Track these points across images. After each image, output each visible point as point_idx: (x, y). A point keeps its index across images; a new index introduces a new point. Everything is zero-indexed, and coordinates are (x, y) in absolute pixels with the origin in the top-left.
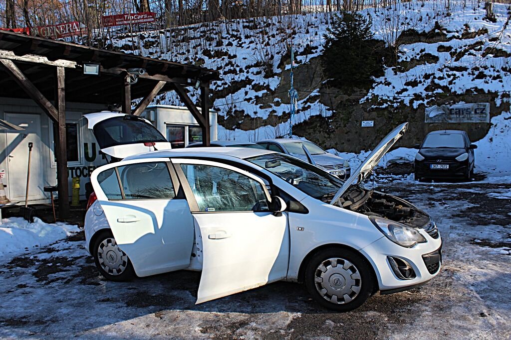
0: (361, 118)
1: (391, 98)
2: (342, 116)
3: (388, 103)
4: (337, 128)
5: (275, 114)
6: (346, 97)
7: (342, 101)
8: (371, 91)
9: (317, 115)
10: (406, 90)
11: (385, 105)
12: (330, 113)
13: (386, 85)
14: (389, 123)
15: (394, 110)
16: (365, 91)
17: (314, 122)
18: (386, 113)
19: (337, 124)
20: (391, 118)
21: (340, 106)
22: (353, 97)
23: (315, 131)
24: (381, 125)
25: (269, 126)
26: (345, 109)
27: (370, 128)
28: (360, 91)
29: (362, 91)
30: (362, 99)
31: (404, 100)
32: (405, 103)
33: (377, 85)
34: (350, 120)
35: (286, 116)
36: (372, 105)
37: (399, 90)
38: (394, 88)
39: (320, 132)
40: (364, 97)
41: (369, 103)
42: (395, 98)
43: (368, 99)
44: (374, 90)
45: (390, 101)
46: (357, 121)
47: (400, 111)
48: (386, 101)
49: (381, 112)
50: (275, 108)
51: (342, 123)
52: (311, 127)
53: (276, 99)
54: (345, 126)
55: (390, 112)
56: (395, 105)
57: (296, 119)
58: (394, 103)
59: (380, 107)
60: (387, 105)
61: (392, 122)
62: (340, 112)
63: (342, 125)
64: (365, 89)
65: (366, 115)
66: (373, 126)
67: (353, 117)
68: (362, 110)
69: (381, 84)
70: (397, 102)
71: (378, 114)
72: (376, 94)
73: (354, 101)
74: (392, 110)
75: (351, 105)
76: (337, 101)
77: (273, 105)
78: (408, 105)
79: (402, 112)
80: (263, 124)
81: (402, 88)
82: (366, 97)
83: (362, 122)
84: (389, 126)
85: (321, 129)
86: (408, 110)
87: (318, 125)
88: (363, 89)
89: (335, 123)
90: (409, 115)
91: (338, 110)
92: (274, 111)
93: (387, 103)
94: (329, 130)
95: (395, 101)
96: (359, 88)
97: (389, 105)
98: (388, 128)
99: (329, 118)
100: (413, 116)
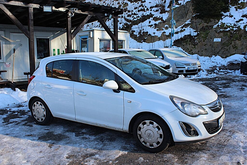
0: (214, 36)
1: (233, 25)
2: (202, 35)
3: (231, 28)
4: (199, 42)
5: (165, 34)
6: (206, 24)
7: (203, 27)
8: (220, 20)
9: (188, 35)
10: (242, 20)
11: (228, 29)
12: (195, 34)
13: (230, 17)
14: (230, 39)
15: (234, 32)
16: (217, 21)
17: (186, 39)
18: (229, 34)
19: (199, 40)
20: (232, 37)
21: (202, 30)
22: (210, 24)
23: (186, 44)
24: (225, 40)
25: (161, 40)
26: (205, 31)
27: (219, 42)
28: (214, 21)
29: (215, 21)
30: (215, 26)
31: (240, 26)
32: (241, 27)
33: (224, 17)
34: (207, 37)
35: (171, 35)
36: (221, 29)
37: (238, 20)
38: (235, 18)
39: (189, 44)
40: (216, 24)
41: (219, 28)
42: (235, 25)
43: (218, 25)
44: (222, 20)
45: (232, 26)
46: (211, 38)
47: (238, 32)
48: (229, 27)
49: (226, 33)
50: (165, 31)
51: (202, 39)
52: (184, 41)
53: (166, 26)
54: (204, 41)
55: (231, 33)
56: (235, 29)
57: (176, 37)
58: (234, 27)
59: (226, 30)
60: (230, 29)
61: (232, 39)
62: (202, 33)
63: (202, 41)
64: (217, 20)
65: (217, 35)
66: (220, 41)
67: (209, 36)
68: (215, 32)
69: (227, 17)
70: (236, 27)
71: (224, 34)
72: (223, 23)
73: (210, 26)
74: (232, 32)
75: (208, 29)
76: (200, 27)
77: (164, 29)
78: (243, 29)
79: (239, 33)
80: (158, 40)
81: (240, 19)
82: (217, 25)
83: (214, 39)
84: (230, 41)
85: (190, 43)
86: (243, 32)
87: (189, 40)
88: (216, 20)
89: (198, 40)
90: (243, 35)
91: (201, 32)
92: (164, 32)
93: (229, 28)
94: (195, 44)
95: (235, 26)
96: (214, 19)
97: (231, 29)
98: (229, 42)
99: (195, 36)
100: (245, 35)
